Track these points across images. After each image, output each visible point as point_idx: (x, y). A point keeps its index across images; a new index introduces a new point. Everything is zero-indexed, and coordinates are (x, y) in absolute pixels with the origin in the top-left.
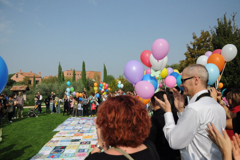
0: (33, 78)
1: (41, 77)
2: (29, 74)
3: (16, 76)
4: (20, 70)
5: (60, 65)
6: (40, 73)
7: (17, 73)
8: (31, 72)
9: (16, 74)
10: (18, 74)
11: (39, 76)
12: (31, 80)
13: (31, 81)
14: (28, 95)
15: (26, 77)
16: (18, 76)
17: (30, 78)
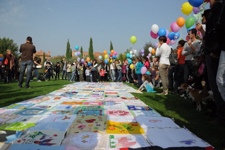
0: (43, 57)
1: (50, 56)
2: (39, 53)
5: (68, 42)
6: (49, 52)
8: (41, 51)
11: (49, 55)
12: (41, 58)
15: (37, 55)
17: (40, 56)
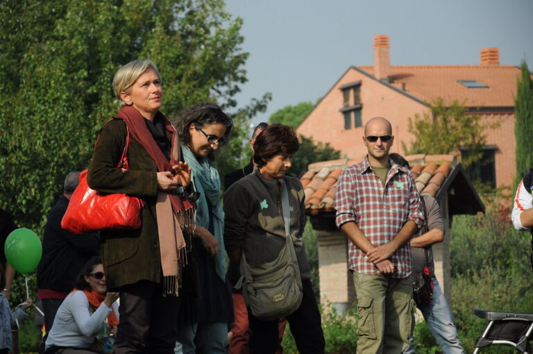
0: (510, 122)
2: (469, 84)
3: (346, 113)
4: (383, 42)
7: (352, 77)
9: (345, 90)
10: (357, 87)
12: (491, 140)
13: (490, 153)
14: (461, 281)
15: (439, 111)
16: (358, 110)
17: (484, 120)
